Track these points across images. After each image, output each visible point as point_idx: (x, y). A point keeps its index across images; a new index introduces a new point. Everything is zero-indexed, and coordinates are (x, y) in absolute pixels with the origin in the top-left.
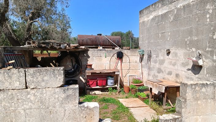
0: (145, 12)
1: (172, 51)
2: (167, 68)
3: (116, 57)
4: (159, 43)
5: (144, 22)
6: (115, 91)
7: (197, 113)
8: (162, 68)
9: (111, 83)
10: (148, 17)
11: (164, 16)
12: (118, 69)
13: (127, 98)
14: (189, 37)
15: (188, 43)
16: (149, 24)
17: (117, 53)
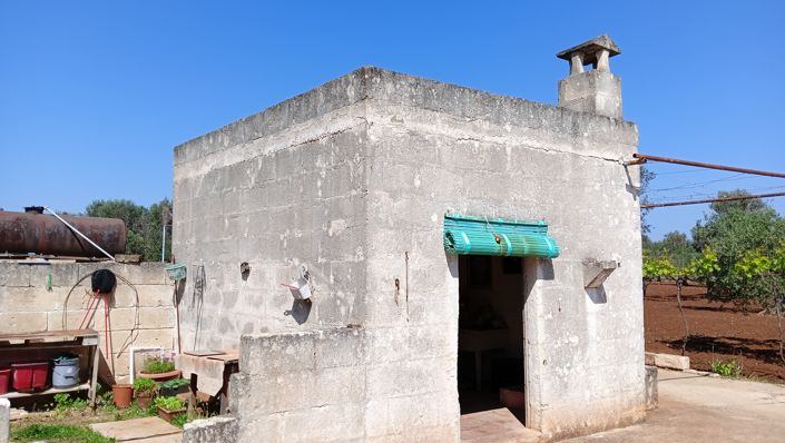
0: (190, 152)
1: (253, 268)
2: (243, 314)
3: (90, 289)
4: (226, 244)
5: (186, 181)
6: (81, 404)
7: (275, 405)
8: (231, 318)
9: (67, 377)
10: (197, 169)
11: (236, 172)
12: (95, 329)
13: (119, 418)
14: (288, 231)
15: (285, 244)
16: (199, 189)
17: (94, 274)
